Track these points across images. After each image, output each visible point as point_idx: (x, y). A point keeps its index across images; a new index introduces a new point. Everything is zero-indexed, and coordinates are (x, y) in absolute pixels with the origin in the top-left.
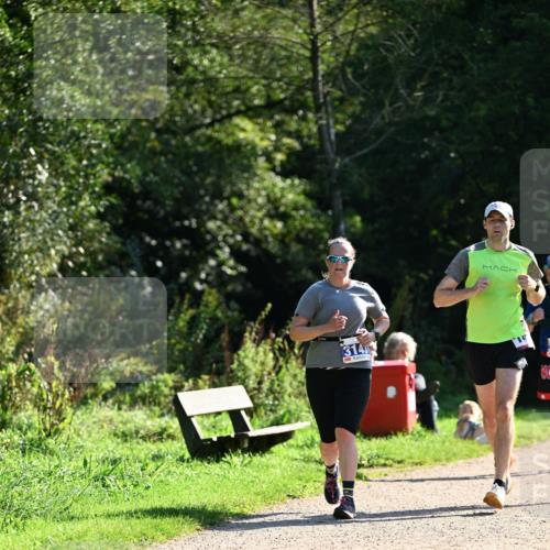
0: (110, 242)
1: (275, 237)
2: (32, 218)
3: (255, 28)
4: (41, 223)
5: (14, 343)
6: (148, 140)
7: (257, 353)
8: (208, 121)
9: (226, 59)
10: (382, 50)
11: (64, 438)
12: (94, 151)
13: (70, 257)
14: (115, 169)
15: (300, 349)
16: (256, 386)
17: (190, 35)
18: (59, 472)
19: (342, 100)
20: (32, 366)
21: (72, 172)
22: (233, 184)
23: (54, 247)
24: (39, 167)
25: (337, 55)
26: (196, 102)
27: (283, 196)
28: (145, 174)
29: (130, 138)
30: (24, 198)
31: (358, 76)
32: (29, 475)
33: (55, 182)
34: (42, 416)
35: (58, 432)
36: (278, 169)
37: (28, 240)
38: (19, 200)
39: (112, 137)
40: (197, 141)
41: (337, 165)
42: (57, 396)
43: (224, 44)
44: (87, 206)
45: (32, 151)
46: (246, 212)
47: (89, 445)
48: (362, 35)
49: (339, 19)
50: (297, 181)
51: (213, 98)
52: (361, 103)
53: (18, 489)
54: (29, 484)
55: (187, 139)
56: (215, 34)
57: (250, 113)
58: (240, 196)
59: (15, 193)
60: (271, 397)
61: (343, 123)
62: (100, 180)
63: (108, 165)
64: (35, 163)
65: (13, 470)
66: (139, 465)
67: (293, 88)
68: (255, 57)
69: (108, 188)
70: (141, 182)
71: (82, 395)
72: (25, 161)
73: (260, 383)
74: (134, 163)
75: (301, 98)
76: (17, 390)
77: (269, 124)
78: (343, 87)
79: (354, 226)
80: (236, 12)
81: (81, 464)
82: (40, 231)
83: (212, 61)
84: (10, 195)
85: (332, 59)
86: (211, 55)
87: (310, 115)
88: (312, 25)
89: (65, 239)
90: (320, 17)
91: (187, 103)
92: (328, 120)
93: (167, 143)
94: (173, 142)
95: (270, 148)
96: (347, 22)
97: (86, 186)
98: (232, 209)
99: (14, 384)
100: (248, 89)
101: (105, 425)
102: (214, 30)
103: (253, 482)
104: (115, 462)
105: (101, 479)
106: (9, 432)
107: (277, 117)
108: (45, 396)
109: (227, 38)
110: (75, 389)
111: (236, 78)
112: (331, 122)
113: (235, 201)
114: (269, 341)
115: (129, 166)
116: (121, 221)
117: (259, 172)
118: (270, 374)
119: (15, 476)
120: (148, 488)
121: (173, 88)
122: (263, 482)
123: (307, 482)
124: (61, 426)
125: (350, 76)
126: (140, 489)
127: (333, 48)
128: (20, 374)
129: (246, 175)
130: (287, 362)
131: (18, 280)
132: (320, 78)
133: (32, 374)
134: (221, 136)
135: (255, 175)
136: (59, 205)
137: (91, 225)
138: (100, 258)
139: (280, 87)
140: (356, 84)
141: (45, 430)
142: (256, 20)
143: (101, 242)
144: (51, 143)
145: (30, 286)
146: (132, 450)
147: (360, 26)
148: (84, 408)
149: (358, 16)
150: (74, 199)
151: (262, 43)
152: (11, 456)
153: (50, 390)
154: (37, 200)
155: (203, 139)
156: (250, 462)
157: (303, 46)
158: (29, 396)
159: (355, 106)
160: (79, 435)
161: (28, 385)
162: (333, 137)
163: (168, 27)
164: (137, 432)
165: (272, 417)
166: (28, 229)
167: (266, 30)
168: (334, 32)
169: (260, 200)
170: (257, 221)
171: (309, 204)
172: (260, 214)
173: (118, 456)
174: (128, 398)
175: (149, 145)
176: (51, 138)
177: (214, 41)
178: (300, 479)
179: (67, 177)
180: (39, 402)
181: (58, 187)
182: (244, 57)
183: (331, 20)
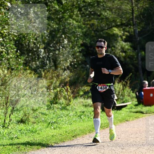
0: (83, 58)
1: (123, 57)
2: (63, 52)
3: (118, 5)
4: (65, 53)
5: (59, 83)
6: (91, 33)
7: (118, 85)
8: (106, 28)
9: (111, 13)
10: (150, 11)
11: (71, 106)
12: (78, 36)
13: (73, 62)
14: (83, 40)
15: (129, 84)
16: (118, 93)
17: (102, 7)
18: (70, 115)
19: (139, 23)
20: (63, 89)
21: (73, 41)
22: (113, 44)
23: (68, 59)
24: (65, 40)
25: (139, 12)
26: (104, 24)
27: (125, 47)
28: (91, 42)
29: (87, 33)
30: (61, 47)
31: (143, 17)
32: (62, 115)
33: (69, 43)
34: (66, 101)
35: (69, 105)
36: (124, 40)
37: (62, 58)
38: (60, 48)
39: (83, 32)
40: (104, 33)
41: (138, 39)
42: (69, 96)
43: (110, 9)
44: (77, 49)
45: (63, 36)
46: (116, 51)
47: (77, 108)
48: (145, 7)
49: (139, 3)
50: (128, 43)
51: (108, 23)
52: (144, 24)
53: (60, 119)
54: (63, 118)
55: (101, 33)
56: (108, 7)
57: (117, 26)
58: (114, 47)
59: (59, 46)
60: (122, 96)
61: (140, 29)
62: (80, 43)
63: (82, 39)
64: (64, 39)
65: (58, 114)
66: (89, 113)
67: (127, 20)
68: (118, 12)
69: (82, 45)
70: (90, 43)
71: (75, 96)
72: (61, 38)
73: (119, 93)
74: (88, 39)
75: (129, 23)
76: (59, 95)
77: (122, 29)
78: (140, 20)
79: (142, 54)
80: (113, 2)
81: (75, 113)
82: (65, 55)
83: (107, 13)
84: (58, 47)
85: (137, 13)
86: (107, 12)
87: (132, 27)
88: (132, 5)
89: (71, 57)
90: (134, 3)
91: (101, 24)
92: (136, 28)
93: (96, 34)
94: (98, 34)
95: (122, 35)
96: (141, 4)
97: (77, 45)
98: (112, 50)
99: (59, 93)
100: (116, 20)
101: (81, 103)
102: (108, 6)
103: (117, 117)
104: (83, 112)
105: (80, 116)
106: (57, 105)
107: (124, 27)
108: (66, 96)
109: (111, 8)
110: (74, 94)
111: (114, 18)
112: (137, 28)
113: (113, 48)
114: (121, 83)
115: (87, 40)
116: (85, 53)
117: (119, 41)
118: (121, 90)
119: (59, 115)
120: (91, 119)
121: (98, 20)
122: (120, 117)
123: (131, 117)
124: (70, 103)
125: (141, 17)
126: (90, 119)
127: (137, 10)
128: (60, 90)
129: (116, 42)
130: (126, 88)
131: (60, 68)
132: (134, 18)
133: (63, 91)
134: (109, 32)
135: (118, 42)
136: (70, 49)
137: (78, 54)
138: (80, 62)
139: (124, 20)
140: (143, 19)
141: (66, 104)
142: (118, 3)
143: (80, 58)
144: (68, 34)
145: (62, 69)
146: (87, 109)
147: (144, 4)
148: (76, 99)
149: (143, 2)
150: (73, 48)
151: (120, 9)
152: (58, 111)
153: (68, 94)
154: (64, 48)
155: (105, 33)
156: (116, 112)
157: (130, 10)
158: (62, 96)
159: (143, 25)
160: (74, 106)
161: (62, 93)
162: (137, 32)
163: (97, 5)
164: (89, 105)
165: (122, 101)
166: (62, 55)
167: (121, 6)
168: (137, 6)
169: (119, 48)
170: (118, 53)
171: (131, 49)
172: (119, 51)
173: (84, 111)
174: (86, 97)
175: (92, 34)
176: (68, 33)
177: (108, 9)
178: (129, 116)
179: (72, 42)
180: (65, 98)
181: (69, 45)
182: (115, 13)
183: (137, 3)
